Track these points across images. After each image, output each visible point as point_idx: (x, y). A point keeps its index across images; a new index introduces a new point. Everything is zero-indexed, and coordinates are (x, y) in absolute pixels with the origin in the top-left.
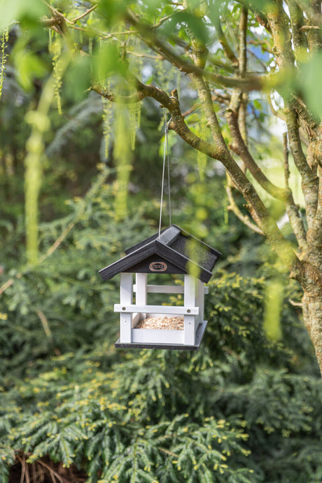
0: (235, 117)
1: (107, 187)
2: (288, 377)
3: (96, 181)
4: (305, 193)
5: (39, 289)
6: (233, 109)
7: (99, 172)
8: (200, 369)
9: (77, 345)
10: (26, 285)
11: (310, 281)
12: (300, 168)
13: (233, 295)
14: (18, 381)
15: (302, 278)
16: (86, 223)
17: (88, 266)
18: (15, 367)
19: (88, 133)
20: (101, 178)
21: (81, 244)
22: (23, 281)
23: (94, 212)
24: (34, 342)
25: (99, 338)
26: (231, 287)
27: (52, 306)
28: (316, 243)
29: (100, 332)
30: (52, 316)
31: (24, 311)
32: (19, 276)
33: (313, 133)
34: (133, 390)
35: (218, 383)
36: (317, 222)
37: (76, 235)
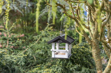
0: (77, 11)
1: (49, 28)
2: (89, 70)
3: (46, 27)
4: (92, 27)
5: (34, 50)
6: (77, 9)
7: (47, 25)
8: (69, 66)
9: (42, 63)
10: (31, 49)
11: (93, 45)
12: (91, 22)
13: (77, 50)
14: (29, 70)
15: (92, 45)
16: (44, 36)
17: (45, 45)
18: (28, 68)
19: (45, 17)
20: (48, 26)
21: (43, 40)
22: (30, 48)
23: (46, 33)
24: (32, 62)
25: (47, 62)
26: (76, 48)
27: (36, 55)
28: (95, 37)
29: (47, 60)
30: (36, 57)
31: (30, 55)
32: (29, 47)
33: (94, 13)
34: (55, 71)
35: (74, 71)
36: (95, 33)
37: (42, 39)
